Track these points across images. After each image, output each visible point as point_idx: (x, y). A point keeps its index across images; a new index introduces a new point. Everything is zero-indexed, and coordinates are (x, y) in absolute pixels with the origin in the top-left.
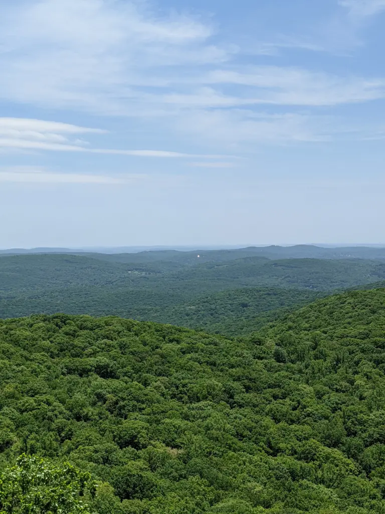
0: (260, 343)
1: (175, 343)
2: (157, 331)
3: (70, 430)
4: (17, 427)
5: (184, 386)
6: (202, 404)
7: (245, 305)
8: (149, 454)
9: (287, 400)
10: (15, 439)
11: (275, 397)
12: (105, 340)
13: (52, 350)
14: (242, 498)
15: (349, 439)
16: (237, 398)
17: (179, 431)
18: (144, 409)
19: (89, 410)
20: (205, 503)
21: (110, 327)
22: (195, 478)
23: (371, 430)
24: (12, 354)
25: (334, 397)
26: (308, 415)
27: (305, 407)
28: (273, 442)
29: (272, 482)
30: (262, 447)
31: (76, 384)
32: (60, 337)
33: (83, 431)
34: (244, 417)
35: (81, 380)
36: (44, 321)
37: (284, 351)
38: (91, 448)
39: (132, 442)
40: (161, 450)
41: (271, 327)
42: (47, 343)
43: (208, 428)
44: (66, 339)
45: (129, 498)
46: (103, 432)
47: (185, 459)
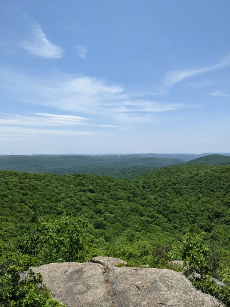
0: (138, 183)
1: (112, 182)
2: (107, 179)
3: (81, 208)
4: (65, 207)
5: (115, 195)
6: (120, 201)
7: (133, 171)
8: (104, 216)
9: (146, 200)
10: (64, 211)
11: (142, 199)
12: (91, 181)
13: (76, 184)
14: (132, 229)
15: (164, 212)
16: (131, 199)
17: (114, 209)
18: (103, 202)
19: (86, 202)
20: (121, 231)
21: (93, 178)
22: (118, 223)
23: (171, 209)
24: (64, 185)
25: (160, 199)
26: (152, 205)
27: (151, 202)
28: (142, 212)
29: (141, 224)
30: (138, 214)
31: (83, 194)
32: (78, 181)
33: (85, 208)
34: (133, 205)
35: (84, 193)
36: (73, 175)
37: (145, 185)
38: (87, 214)
39: (99, 212)
40: (108, 215)
41: (141, 178)
42: (74, 182)
43: (122, 208)
44: (80, 181)
45: (98, 229)
46: (90, 209)
47: (115, 217)
